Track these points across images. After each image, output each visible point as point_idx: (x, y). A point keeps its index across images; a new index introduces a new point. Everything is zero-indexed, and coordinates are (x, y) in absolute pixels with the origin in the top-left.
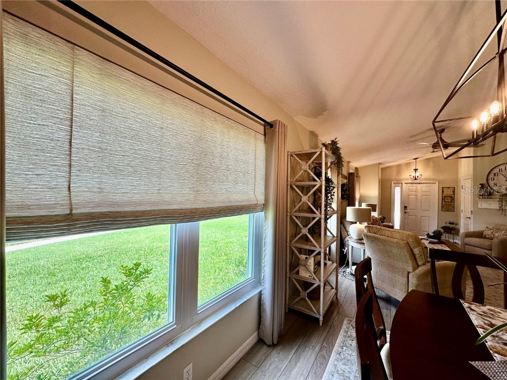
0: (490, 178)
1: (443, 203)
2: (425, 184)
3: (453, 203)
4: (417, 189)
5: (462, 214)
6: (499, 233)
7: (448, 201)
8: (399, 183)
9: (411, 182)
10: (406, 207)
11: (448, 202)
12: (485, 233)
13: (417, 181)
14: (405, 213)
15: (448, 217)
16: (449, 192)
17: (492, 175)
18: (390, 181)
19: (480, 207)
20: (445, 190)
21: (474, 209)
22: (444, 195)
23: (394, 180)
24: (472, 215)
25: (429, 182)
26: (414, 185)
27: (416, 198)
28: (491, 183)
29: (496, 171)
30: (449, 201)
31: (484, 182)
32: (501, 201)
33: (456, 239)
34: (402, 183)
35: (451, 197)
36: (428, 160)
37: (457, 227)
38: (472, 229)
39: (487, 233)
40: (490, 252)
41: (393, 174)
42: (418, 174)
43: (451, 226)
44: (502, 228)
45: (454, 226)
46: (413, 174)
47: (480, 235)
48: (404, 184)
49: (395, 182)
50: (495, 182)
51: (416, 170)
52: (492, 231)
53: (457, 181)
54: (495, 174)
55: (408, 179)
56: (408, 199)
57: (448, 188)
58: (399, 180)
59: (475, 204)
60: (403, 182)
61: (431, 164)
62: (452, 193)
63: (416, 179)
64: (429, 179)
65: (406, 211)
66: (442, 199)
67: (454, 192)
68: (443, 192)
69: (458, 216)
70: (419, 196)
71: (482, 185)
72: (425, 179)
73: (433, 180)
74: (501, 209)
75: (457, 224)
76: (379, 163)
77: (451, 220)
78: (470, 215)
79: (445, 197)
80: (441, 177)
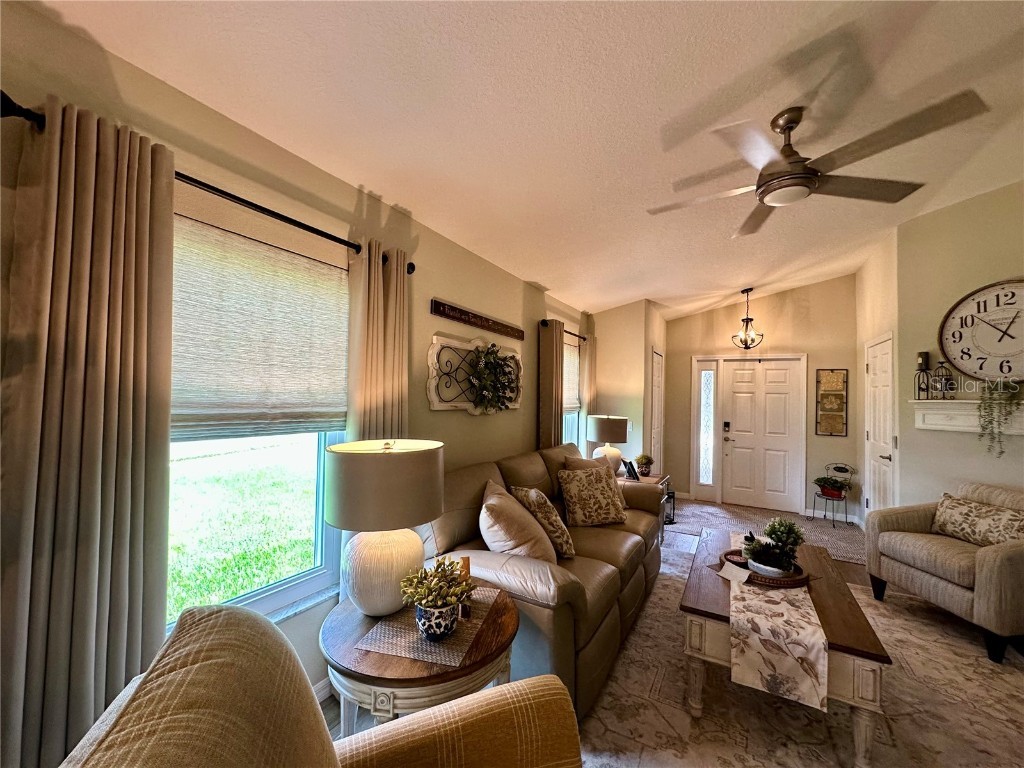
0: (948, 334)
1: (820, 413)
2: (773, 362)
3: (844, 414)
4: (753, 376)
5: (868, 445)
6: (989, 521)
7: (833, 411)
8: (709, 360)
9: (737, 356)
10: (727, 425)
11: (831, 410)
12: (944, 515)
13: (750, 354)
14: (726, 439)
15: (833, 451)
16: (832, 383)
17: (954, 324)
18: (689, 354)
19: (919, 424)
20: (825, 377)
21: (900, 431)
22: (821, 392)
23: (696, 352)
24: (897, 452)
25: (784, 355)
26: (748, 365)
27: (752, 400)
28: (954, 350)
29: (968, 310)
30: (836, 407)
31: (932, 346)
32: (986, 405)
33: (854, 514)
34: (717, 361)
35: (839, 397)
36: (782, 295)
37: (855, 478)
38: (896, 503)
39: (950, 515)
40: (968, 594)
41: (696, 337)
42: (752, 334)
43: (840, 477)
44: (999, 498)
45: (847, 475)
46: (742, 335)
47: (924, 523)
48: (721, 362)
49: (700, 357)
50: (964, 344)
51: (748, 321)
52: (965, 509)
53: (854, 353)
54: (963, 323)
55: (730, 350)
56: (734, 401)
57: (832, 370)
58: (712, 353)
59: (905, 416)
60: (721, 357)
61: (789, 308)
62: (840, 386)
63: (747, 347)
64: (783, 349)
65: (729, 435)
66: (817, 402)
67: (846, 382)
68: (818, 382)
69: (857, 451)
70: (760, 395)
71: (926, 356)
72: (774, 349)
73: (794, 350)
74: (987, 433)
75: (854, 472)
76: (648, 302)
77: (841, 462)
78: (889, 450)
79: (825, 396)
80: (814, 342)
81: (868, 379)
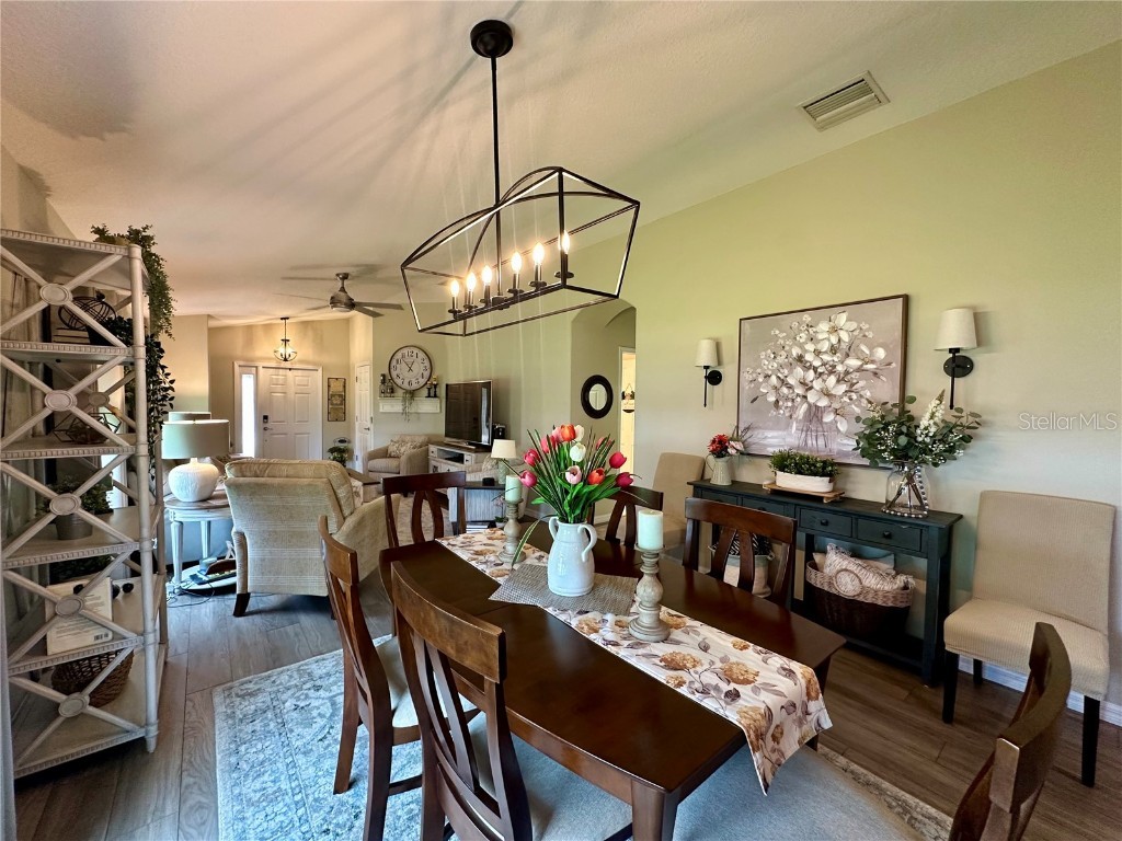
0: (392, 366)
1: (330, 406)
2: (300, 371)
3: (343, 407)
4: (285, 380)
5: (357, 423)
6: (405, 447)
7: (337, 405)
8: (249, 366)
9: (275, 365)
10: (266, 417)
12: (390, 449)
13: (287, 365)
14: (265, 429)
15: (338, 430)
16: (337, 387)
17: (394, 362)
18: (232, 360)
19: (381, 410)
20: (333, 383)
21: (374, 414)
22: (330, 393)
23: (238, 359)
24: (372, 425)
25: (307, 367)
26: (282, 372)
28: (394, 374)
29: (399, 355)
30: (339, 402)
31: (386, 372)
32: (404, 400)
34: (257, 367)
35: (340, 396)
36: (305, 324)
37: (350, 446)
38: (372, 448)
39: (393, 449)
41: (237, 346)
42: (289, 350)
43: (342, 446)
44: (407, 439)
45: (346, 444)
46: (281, 350)
47: (384, 454)
48: (260, 369)
49: (242, 363)
50: (398, 372)
51: (286, 341)
52: (397, 445)
53: (348, 368)
54: (397, 361)
55: (270, 359)
56: (271, 399)
57: (337, 379)
58: (252, 361)
59: (375, 406)
60: (260, 364)
61: (310, 333)
62: (341, 389)
63: (286, 360)
64: (308, 362)
65: (267, 425)
66: (328, 399)
67: (345, 387)
68: (329, 386)
69: (351, 429)
70: (291, 394)
71: (384, 376)
72: (301, 362)
73: (314, 364)
74: (404, 413)
75: (349, 442)
76: (209, 316)
77: (342, 436)
78: (369, 425)
79: (333, 396)
80: (326, 359)
81: (357, 385)
